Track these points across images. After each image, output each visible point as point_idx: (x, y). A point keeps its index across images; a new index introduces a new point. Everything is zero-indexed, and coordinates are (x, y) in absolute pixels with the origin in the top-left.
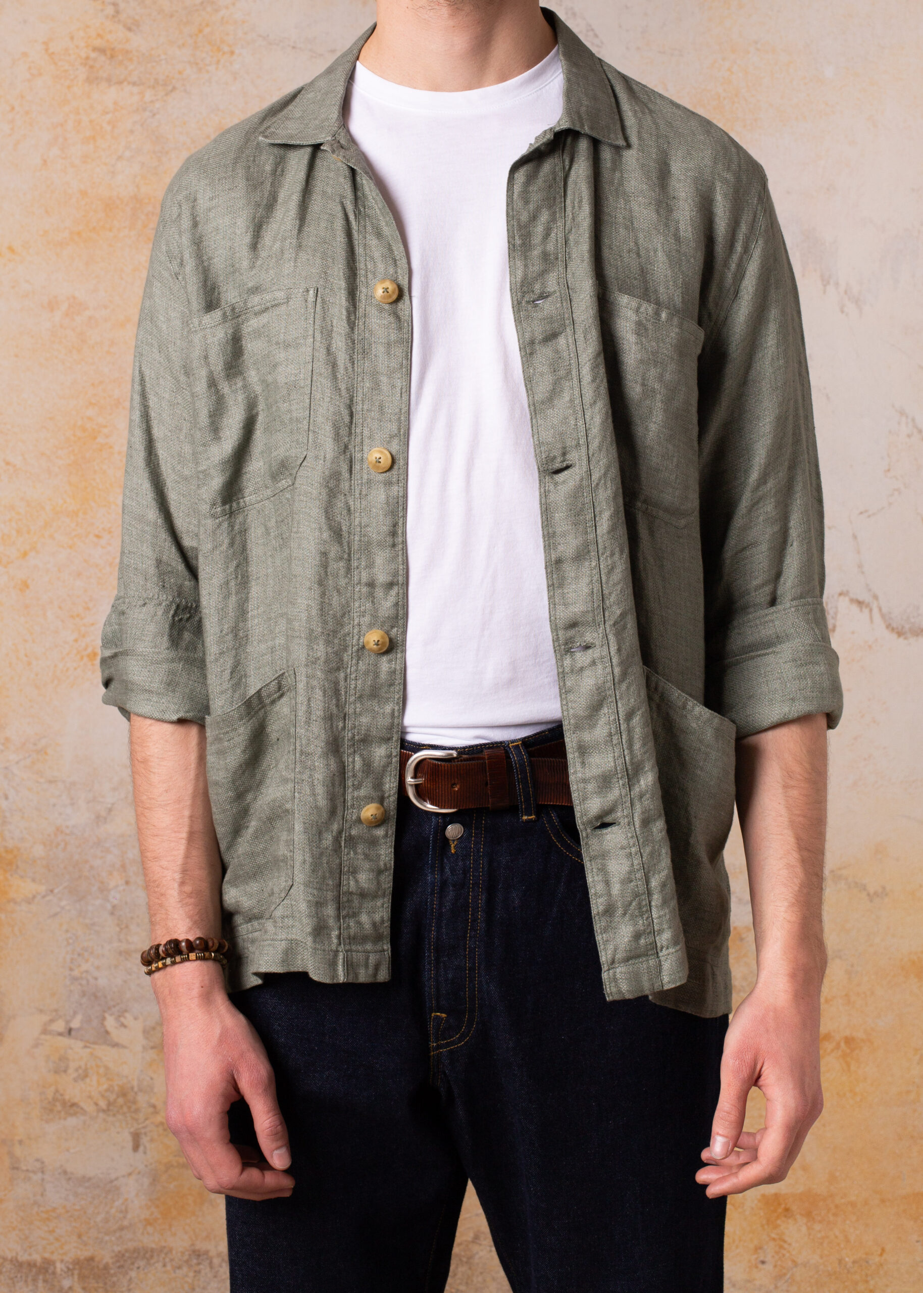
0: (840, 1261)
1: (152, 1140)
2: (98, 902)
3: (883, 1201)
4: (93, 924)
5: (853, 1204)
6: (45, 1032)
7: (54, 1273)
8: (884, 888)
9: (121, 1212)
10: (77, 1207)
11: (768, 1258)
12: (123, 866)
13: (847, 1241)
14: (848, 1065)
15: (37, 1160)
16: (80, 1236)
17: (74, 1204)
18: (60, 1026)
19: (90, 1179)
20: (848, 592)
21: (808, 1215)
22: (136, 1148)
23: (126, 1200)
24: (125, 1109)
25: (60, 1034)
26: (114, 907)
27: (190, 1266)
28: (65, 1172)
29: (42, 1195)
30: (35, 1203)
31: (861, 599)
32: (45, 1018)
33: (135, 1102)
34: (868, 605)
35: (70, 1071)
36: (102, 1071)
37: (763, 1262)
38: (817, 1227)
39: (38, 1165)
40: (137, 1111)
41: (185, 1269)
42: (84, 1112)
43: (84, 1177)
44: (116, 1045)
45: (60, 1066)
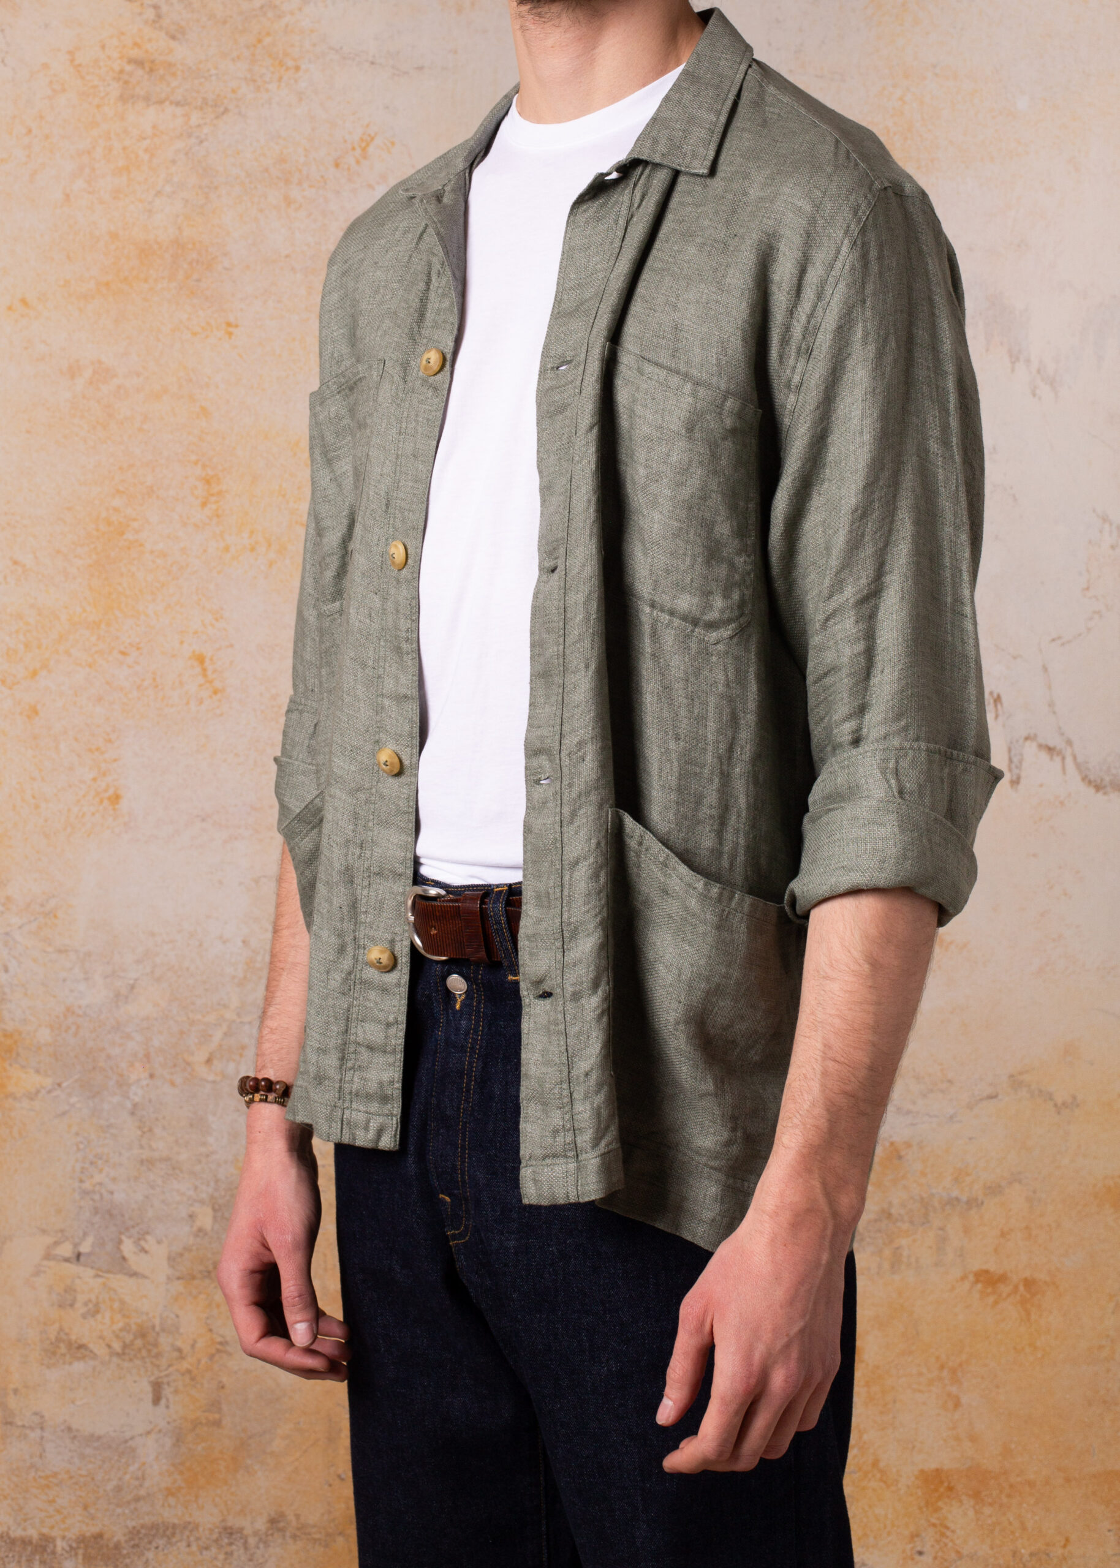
0: (1014, 1553)
1: (176, 1392)
2: (116, 1099)
3: (1068, 1480)
4: (110, 1126)
5: (1031, 1484)
6: (48, 1256)
7: (54, 1553)
8: (1074, 1098)
9: (137, 1479)
10: (84, 1472)
11: (927, 1548)
12: (147, 1056)
13: (1024, 1528)
14: (1028, 1314)
15: (36, 1414)
16: (86, 1508)
17: (79, 1469)
18: (66, 1250)
19: (99, 1438)
20: (1036, 736)
21: (976, 1495)
22: (156, 1400)
23: (144, 1464)
24: (144, 1353)
25: (67, 1260)
26: (135, 1105)
27: (220, 1547)
28: (69, 1429)
29: (41, 1456)
30: (32, 1466)
31: (1051, 744)
32: (49, 1240)
33: (156, 1345)
34: (1059, 753)
35: (78, 1305)
36: (116, 1305)
37: (920, 1553)
38: (987, 1510)
39: (36, 1419)
40: (158, 1355)
41: (214, 1550)
42: (94, 1356)
43: (92, 1435)
44: (134, 1274)
45: (66, 1299)
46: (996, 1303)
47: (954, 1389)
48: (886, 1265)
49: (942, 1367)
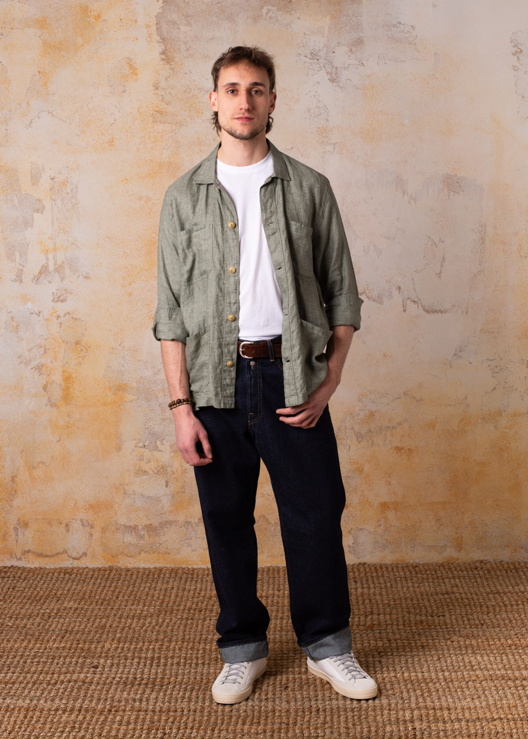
0: (406, 525)
1: (172, 483)
2: (155, 402)
3: (421, 505)
4: (153, 410)
5: (411, 506)
6: (136, 446)
7: (138, 529)
8: (422, 398)
9: (162, 508)
11: (382, 524)
12: (163, 390)
13: (409, 518)
14: (410, 458)
16: (147, 517)
17: (145, 506)
18: (141, 444)
19: (151, 497)
20: (410, 298)
21: (396, 509)
22: (167, 486)
23: (163, 504)
24: (163, 473)
25: (141, 447)
26: (160, 404)
27: (185, 527)
28: (142, 495)
29: (134, 503)
30: (132, 505)
31: (415, 300)
32: (136, 442)
33: (166, 471)
34: (417, 302)
35: (144, 460)
36: (155, 460)
37: (380, 525)
38: (399, 513)
39: (133, 492)
40: (167, 473)
41: (183, 528)
42: (149, 474)
43: (149, 496)
44: (160, 451)
45: (141, 458)
46: (400, 455)
47: (389, 480)
48: (370, 445)
49: (386, 473)
